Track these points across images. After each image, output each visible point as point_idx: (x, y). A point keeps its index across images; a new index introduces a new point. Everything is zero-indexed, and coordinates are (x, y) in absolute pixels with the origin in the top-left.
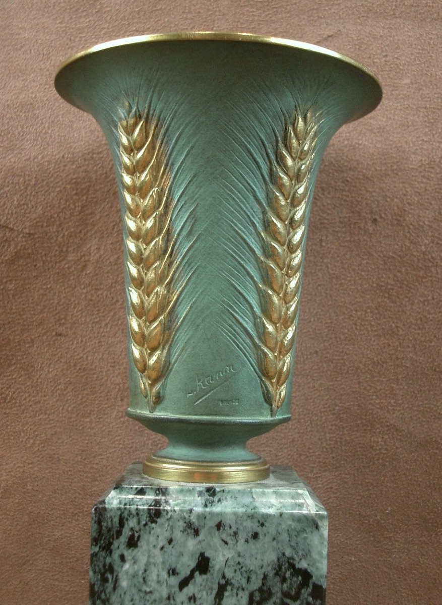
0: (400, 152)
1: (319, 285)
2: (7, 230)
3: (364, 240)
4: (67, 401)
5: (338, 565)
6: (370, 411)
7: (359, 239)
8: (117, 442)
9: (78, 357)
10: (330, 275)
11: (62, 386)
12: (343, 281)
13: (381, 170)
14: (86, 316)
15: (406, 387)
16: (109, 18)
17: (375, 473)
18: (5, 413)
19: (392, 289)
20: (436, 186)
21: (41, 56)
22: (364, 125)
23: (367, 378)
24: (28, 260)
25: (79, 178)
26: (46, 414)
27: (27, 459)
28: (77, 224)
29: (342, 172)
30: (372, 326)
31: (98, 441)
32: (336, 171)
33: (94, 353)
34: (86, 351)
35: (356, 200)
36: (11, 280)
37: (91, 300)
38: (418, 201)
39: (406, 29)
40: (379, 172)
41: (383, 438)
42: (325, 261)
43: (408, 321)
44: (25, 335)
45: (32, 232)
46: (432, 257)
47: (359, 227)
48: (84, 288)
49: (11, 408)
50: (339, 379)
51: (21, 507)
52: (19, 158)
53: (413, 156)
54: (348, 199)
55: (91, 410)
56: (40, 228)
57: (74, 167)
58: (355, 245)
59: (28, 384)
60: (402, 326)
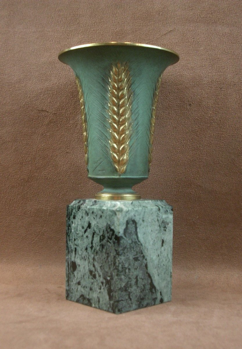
0: (200, 77)
1: (169, 131)
2: (46, 112)
3: (186, 113)
4: (71, 178)
5: (178, 239)
6: (190, 180)
7: (184, 112)
8: (91, 194)
9: (75, 161)
10: (173, 127)
11: (69, 173)
12: (178, 129)
13: (192, 85)
14: (77, 145)
15: (203, 170)
16: (82, 26)
17: (192, 204)
18: (48, 184)
19: (198, 132)
20: (214, 91)
21: (56, 42)
22: (185, 66)
23: (188, 167)
24: (54, 124)
25: (73, 91)
26: (63, 184)
27: (57, 201)
28: (73, 109)
29: (177, 85)
30: (190, 146)
31: (84, 194)
32: (174, 85)
33: (81, 160)
34: (78, 159)
35: (183, 97)
36: (48, 132)
37: (79, 139)
38: (207, 97)
39: (202, 27)
40: (191, 85)
41: (195, 190)
42: (171, 121)
43: (204, 144)
44: (54, 153)
45: (55, 113)
46: (213, 119)
47: (184, 107)
48: (76, 134)
49: (50, 182)
50: (177, 167)
51: (56, 219)
52: (50, 84)
53: (205, 78)
54: (179, 96)
55: (81, 182)
56: (59, 111)
57: (71, 86)
58: (182, 115)
59: (56, 172)
60: (201, 146)
